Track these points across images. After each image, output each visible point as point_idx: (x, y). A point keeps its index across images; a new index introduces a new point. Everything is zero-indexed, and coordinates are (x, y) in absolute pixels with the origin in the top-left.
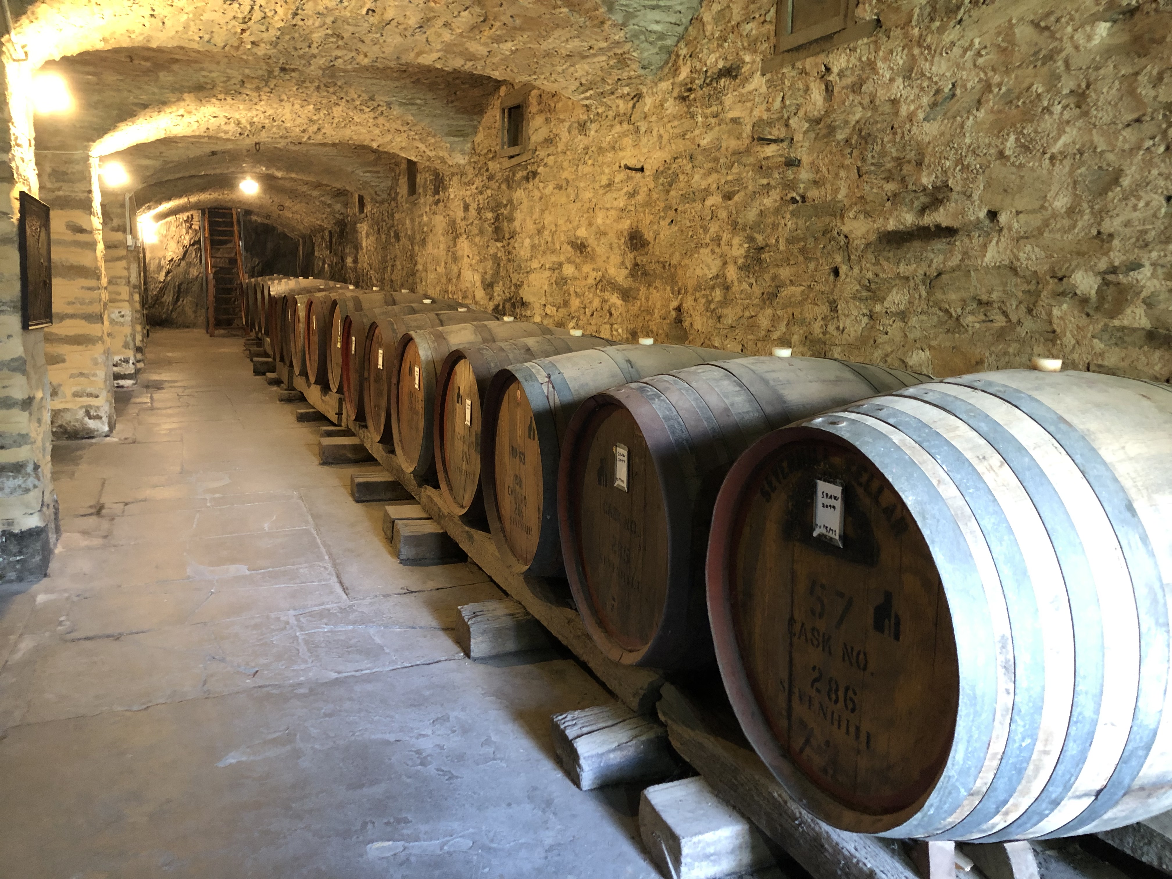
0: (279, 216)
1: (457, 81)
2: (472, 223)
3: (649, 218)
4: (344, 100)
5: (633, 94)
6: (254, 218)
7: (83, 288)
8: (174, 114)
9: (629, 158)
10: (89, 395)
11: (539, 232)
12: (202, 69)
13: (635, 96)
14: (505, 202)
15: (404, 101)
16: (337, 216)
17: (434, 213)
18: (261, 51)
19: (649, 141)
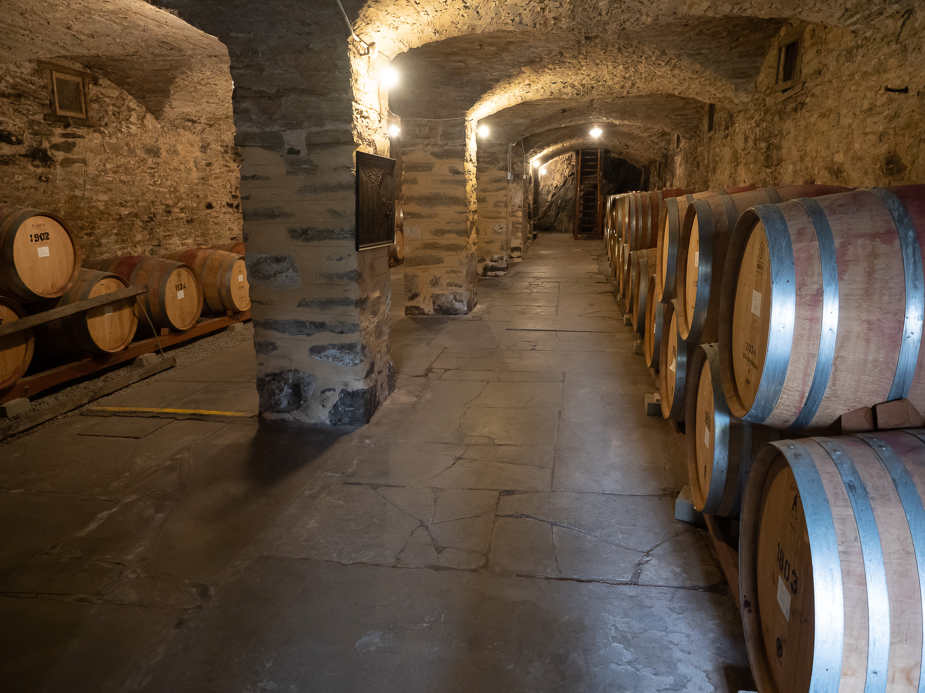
0: (628, 153)
1: (737, 28)
2: (749, 152)
3: (907, 141)
4: (643, 58)
5: (902, 12)
6: (613, 155)
7: (456, 212)
8: (521, 85)
9: (894, 79)
10: (456, 285)
11: (802, 159)
12: (530, 47)
13: (905, 13)
14: (776, 133)
15: (691, 52)
16: (663, 150)
17: (724, 145)
18: (564, 24)
19: (916, 59)
